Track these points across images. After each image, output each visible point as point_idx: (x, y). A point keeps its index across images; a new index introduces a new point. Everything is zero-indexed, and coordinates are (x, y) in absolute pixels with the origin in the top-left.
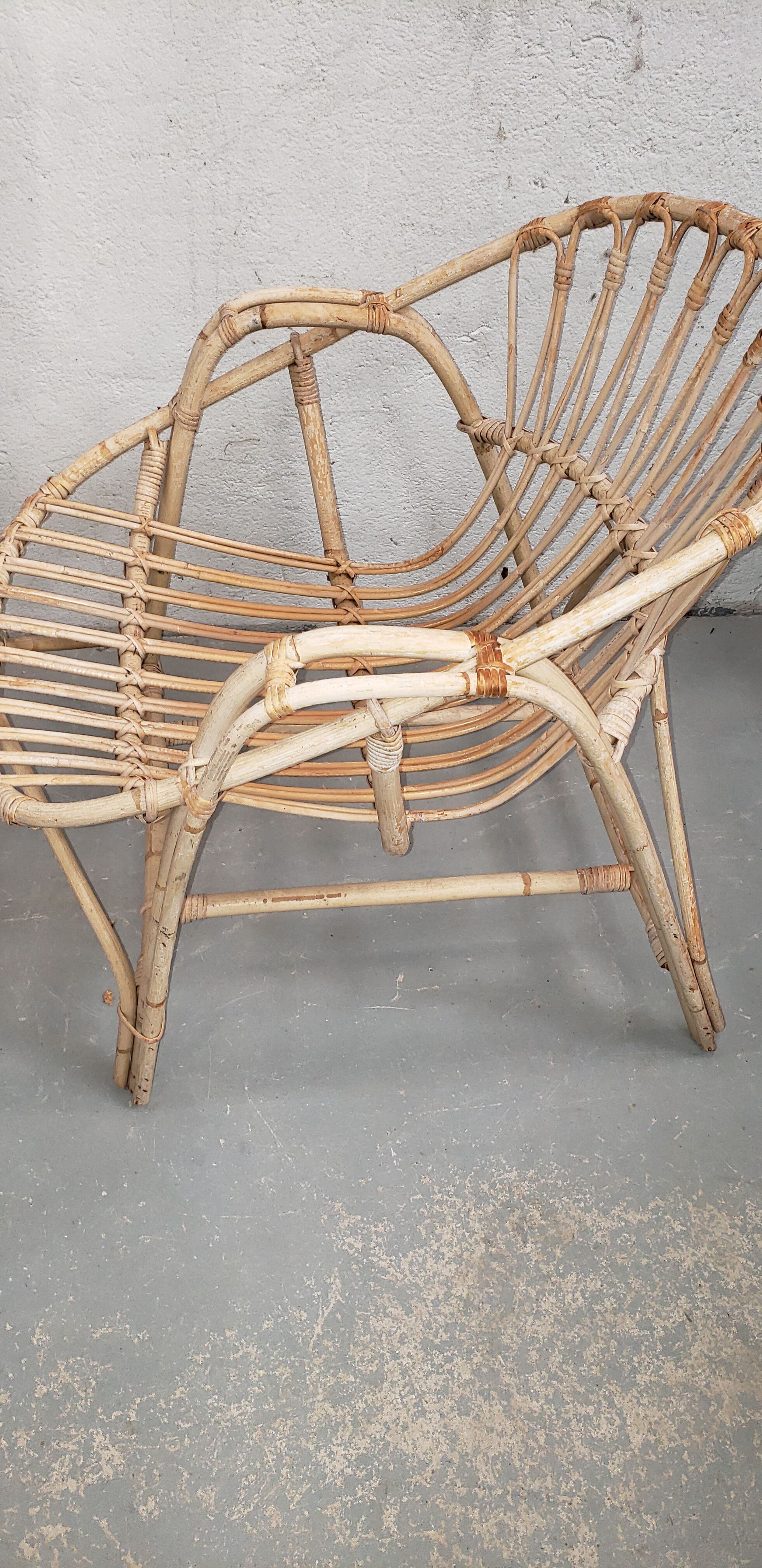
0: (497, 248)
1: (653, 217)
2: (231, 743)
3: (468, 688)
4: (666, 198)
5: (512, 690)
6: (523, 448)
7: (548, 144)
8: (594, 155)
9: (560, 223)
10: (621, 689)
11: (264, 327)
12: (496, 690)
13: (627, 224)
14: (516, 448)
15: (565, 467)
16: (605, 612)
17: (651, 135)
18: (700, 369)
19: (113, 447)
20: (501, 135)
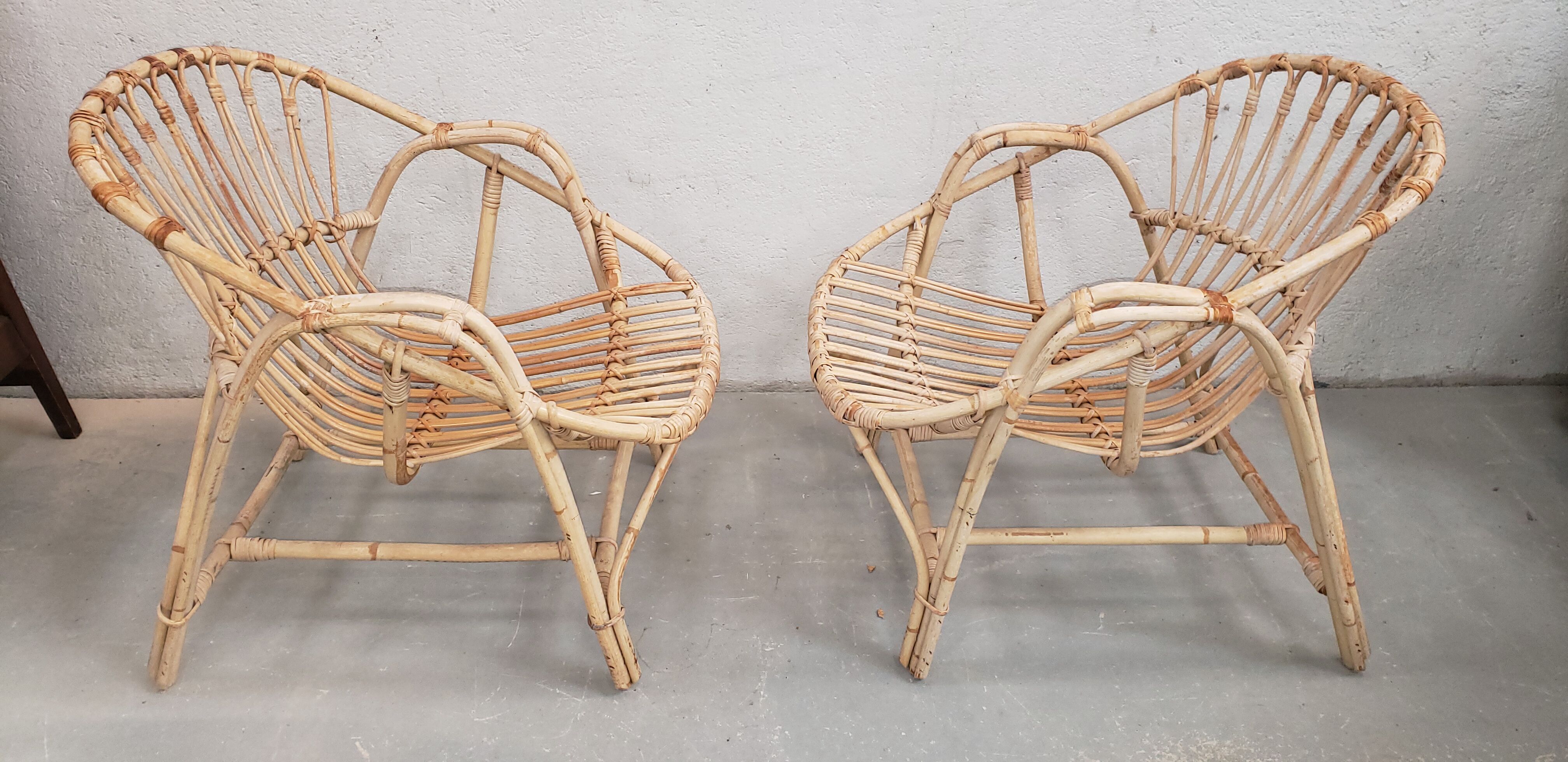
0: (1164, 94)
1: (1279, 68)
2: (1050, 351)
3: (1209, 316)
4: (1287, 56)
5: (1236, 319)
6: (1183, 225)
7: (1185, 35)
8: (1217, 42)
9: (1210, 76)
10: (1291, 351)
11: (1005, 146)
12: (1227, 318)
13: (1258, 75)
14: (1178, 226)
15: (1219, 233)
16: (1294, 271)
17: (1257, 29)
18: (1323, 157)
19: (890, 228)
20: (1153, 30)
